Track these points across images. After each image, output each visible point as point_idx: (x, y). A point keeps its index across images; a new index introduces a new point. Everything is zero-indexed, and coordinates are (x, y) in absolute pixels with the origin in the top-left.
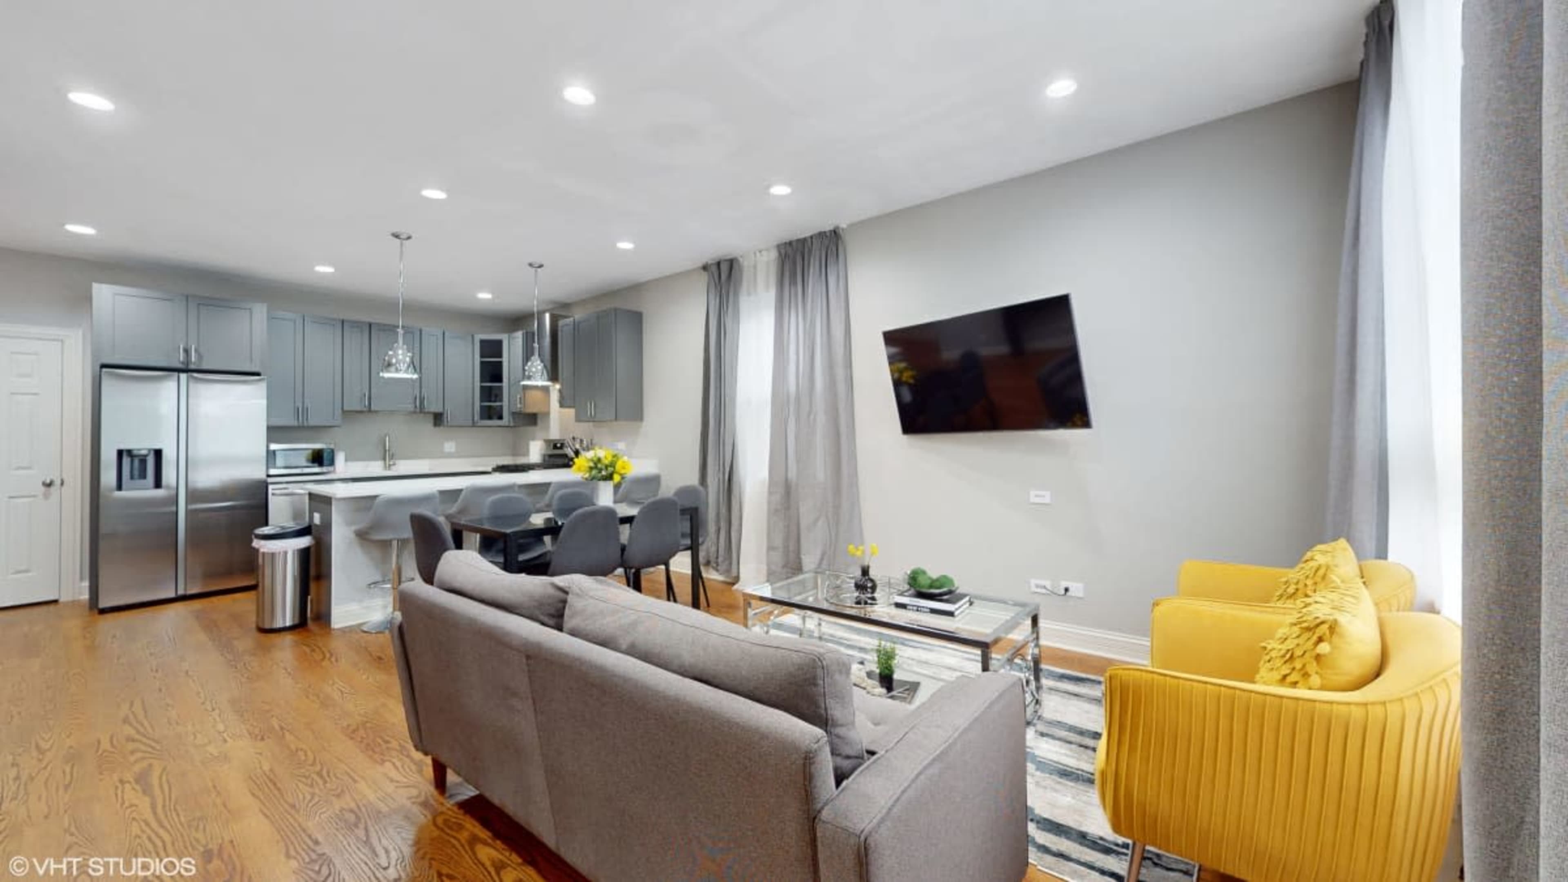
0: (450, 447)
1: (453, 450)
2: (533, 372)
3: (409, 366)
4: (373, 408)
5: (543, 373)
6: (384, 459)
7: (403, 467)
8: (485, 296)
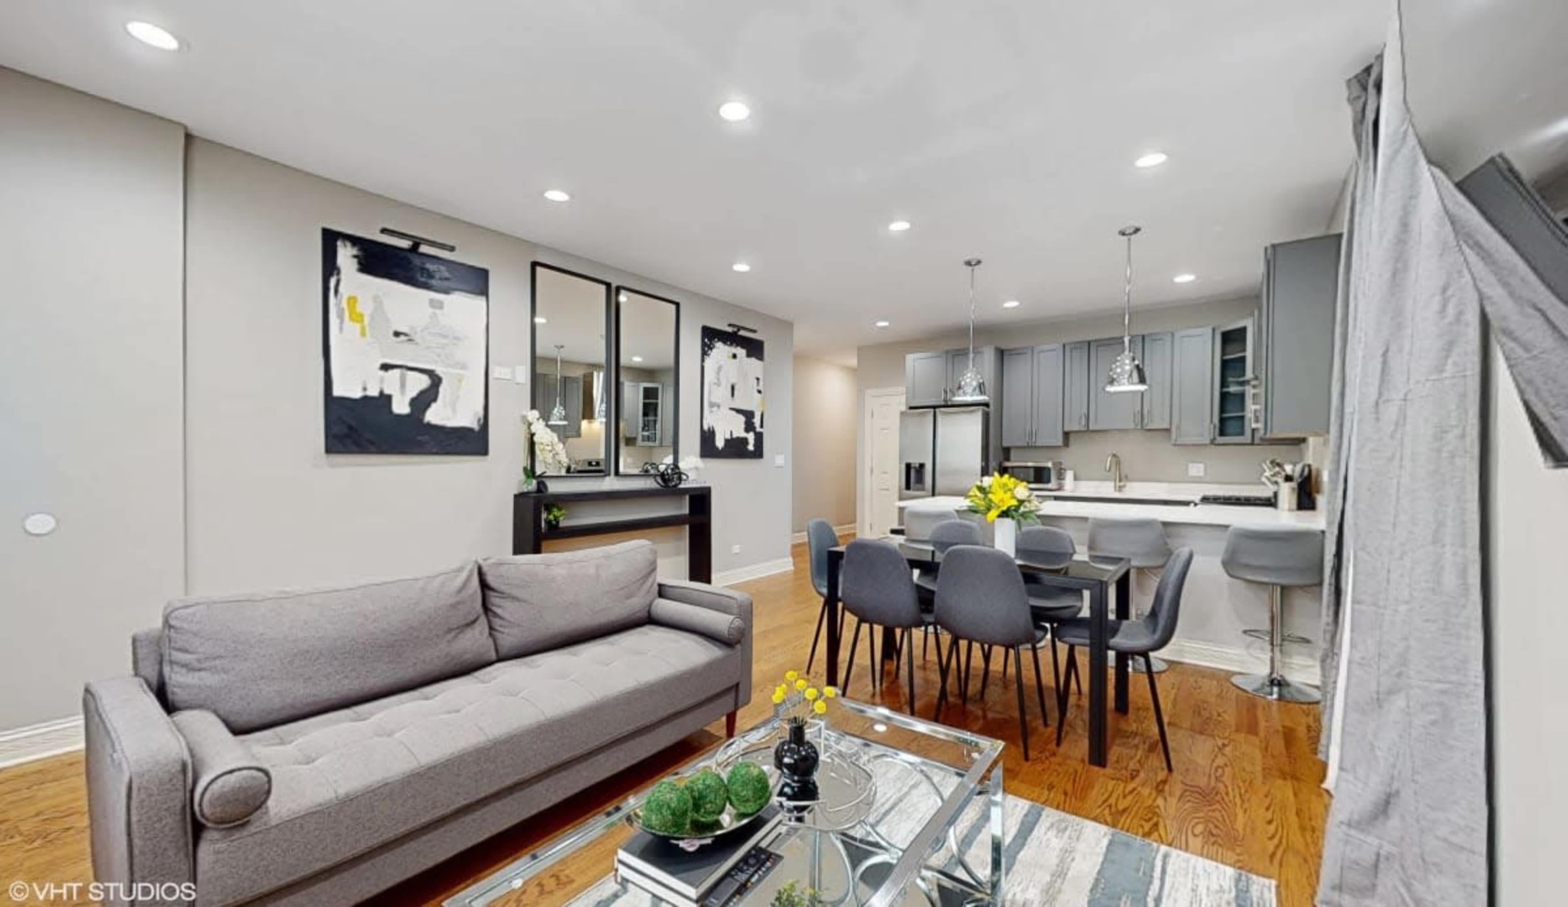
0: (1196, 469)
1: (1202, 474)
2: (1119, 375)
3: (974, 390)
4: (1091, 428)
5: (1131, 376)
6: (1115, 481)
7: (1134, 490)
8: (1185, 278)
